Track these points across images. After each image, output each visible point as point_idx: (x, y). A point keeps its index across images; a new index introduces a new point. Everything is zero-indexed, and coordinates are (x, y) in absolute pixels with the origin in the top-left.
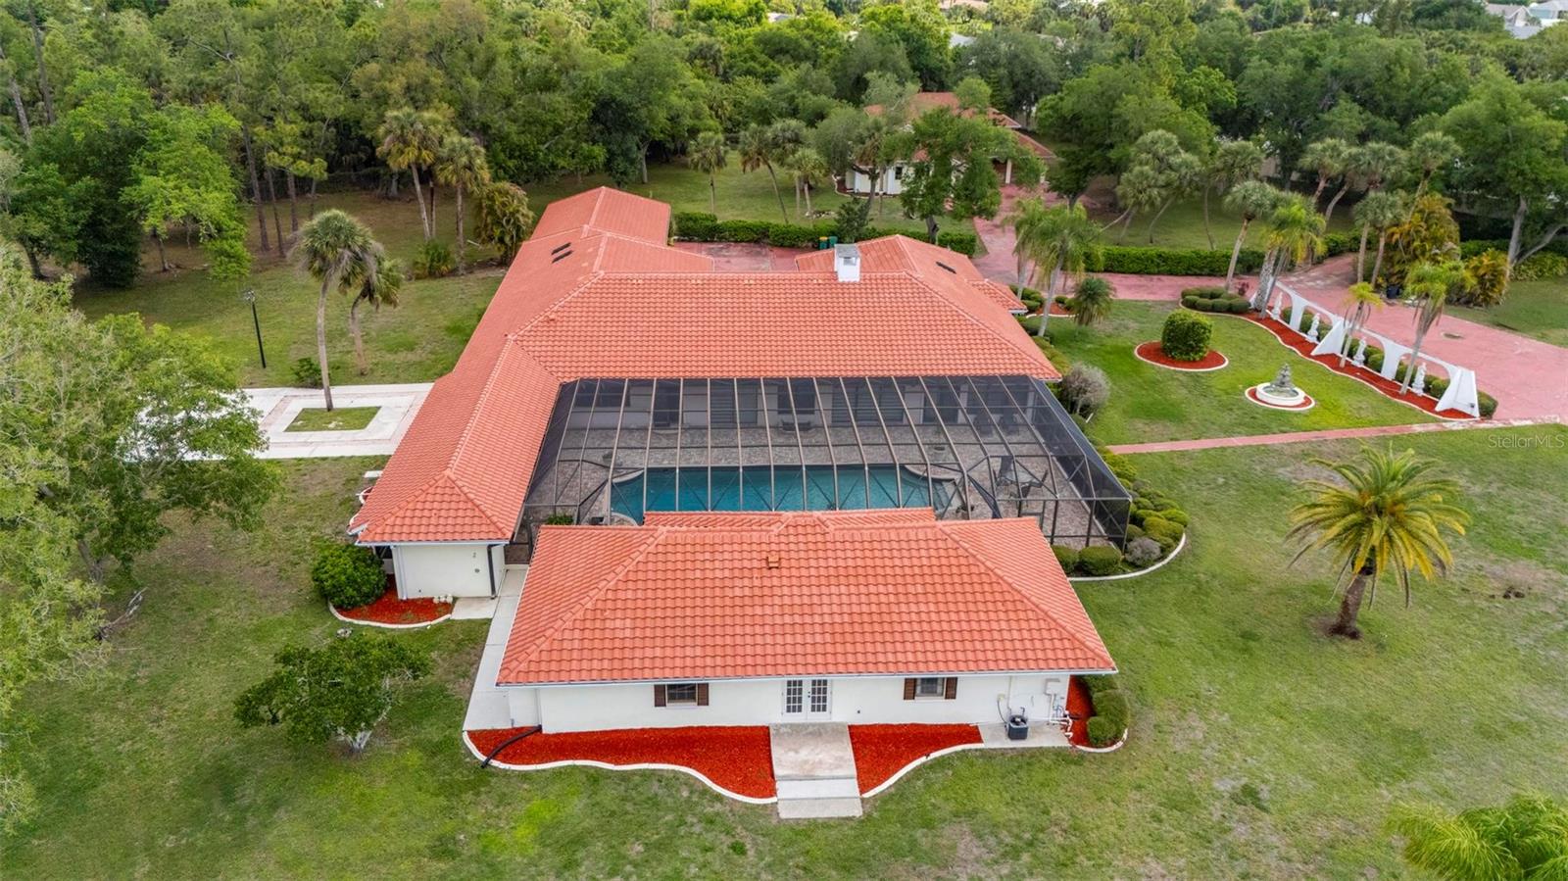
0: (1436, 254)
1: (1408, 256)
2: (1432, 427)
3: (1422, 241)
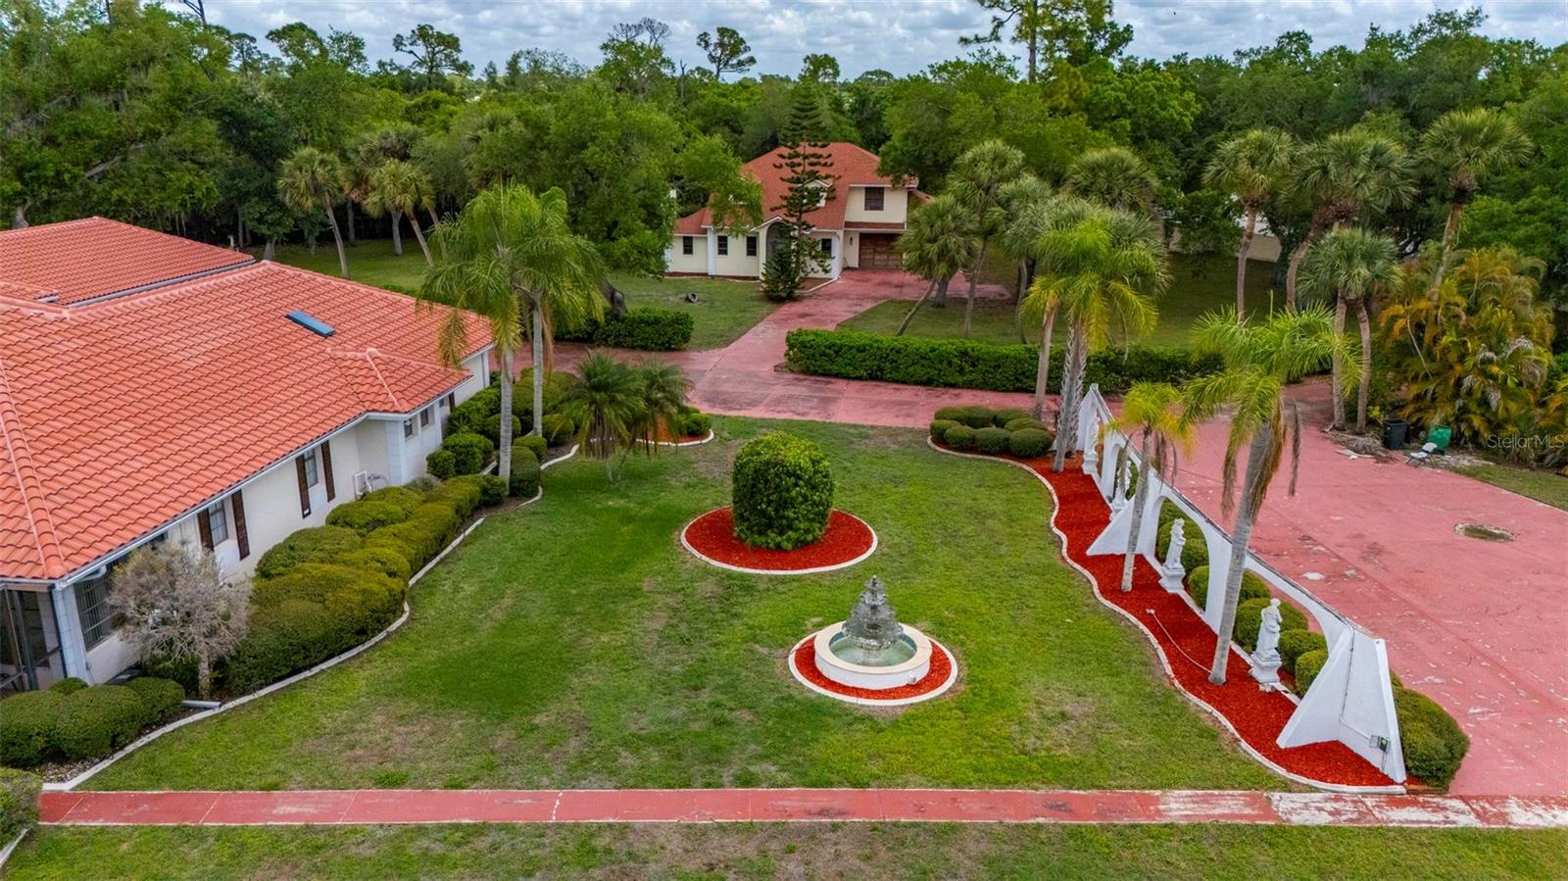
0: (1490, 361)
1: (1435, 366)
2: (1231, 805)
3: (1460, 334)
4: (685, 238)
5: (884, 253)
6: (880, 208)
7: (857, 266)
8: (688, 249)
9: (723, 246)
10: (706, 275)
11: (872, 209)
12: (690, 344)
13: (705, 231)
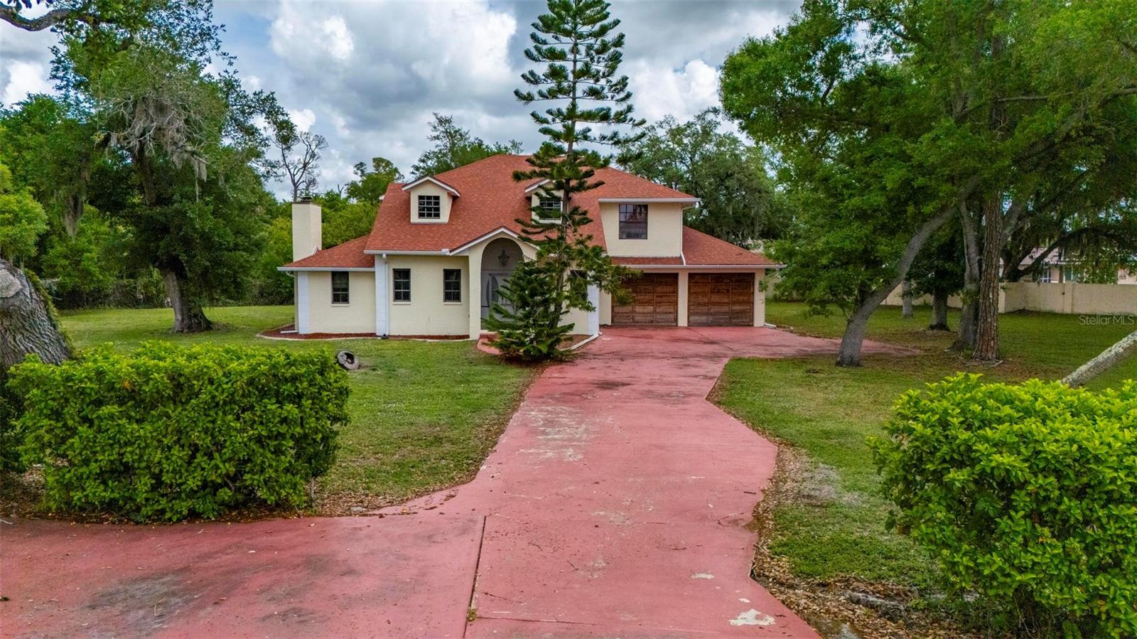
4: (335, 275)
5: (648, 303)
6: (642, 235)
7: (610, 324)
8: (340, 295)
9: (402, 290)
10: (373, 335)
11: (629, 236)
12: (333, 478)
13: (370, 261)
